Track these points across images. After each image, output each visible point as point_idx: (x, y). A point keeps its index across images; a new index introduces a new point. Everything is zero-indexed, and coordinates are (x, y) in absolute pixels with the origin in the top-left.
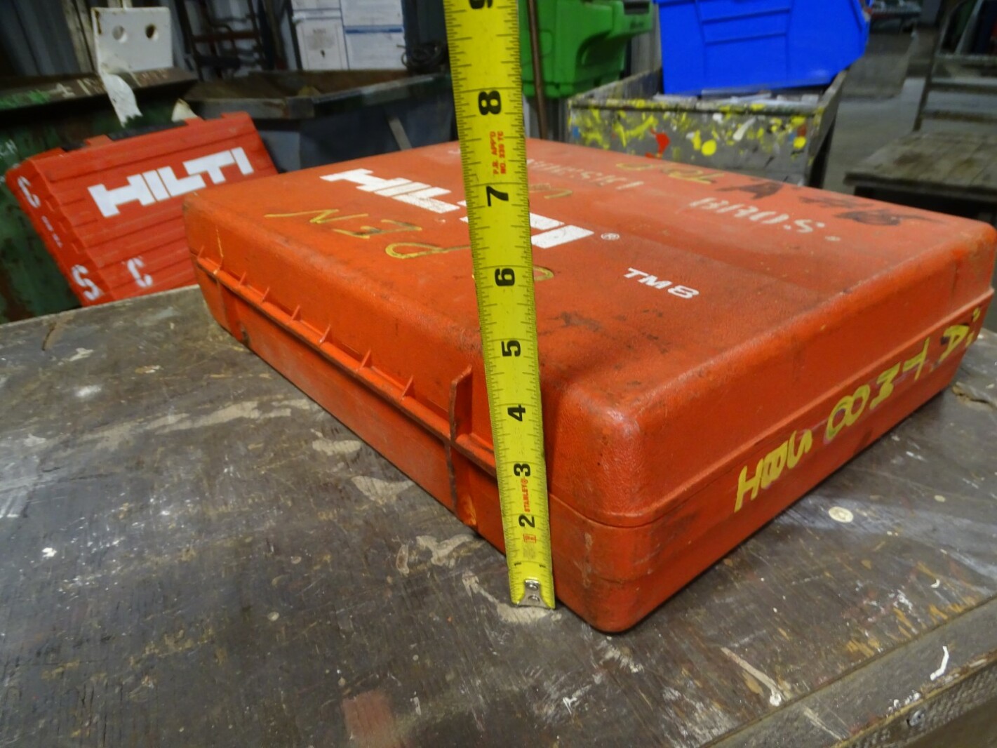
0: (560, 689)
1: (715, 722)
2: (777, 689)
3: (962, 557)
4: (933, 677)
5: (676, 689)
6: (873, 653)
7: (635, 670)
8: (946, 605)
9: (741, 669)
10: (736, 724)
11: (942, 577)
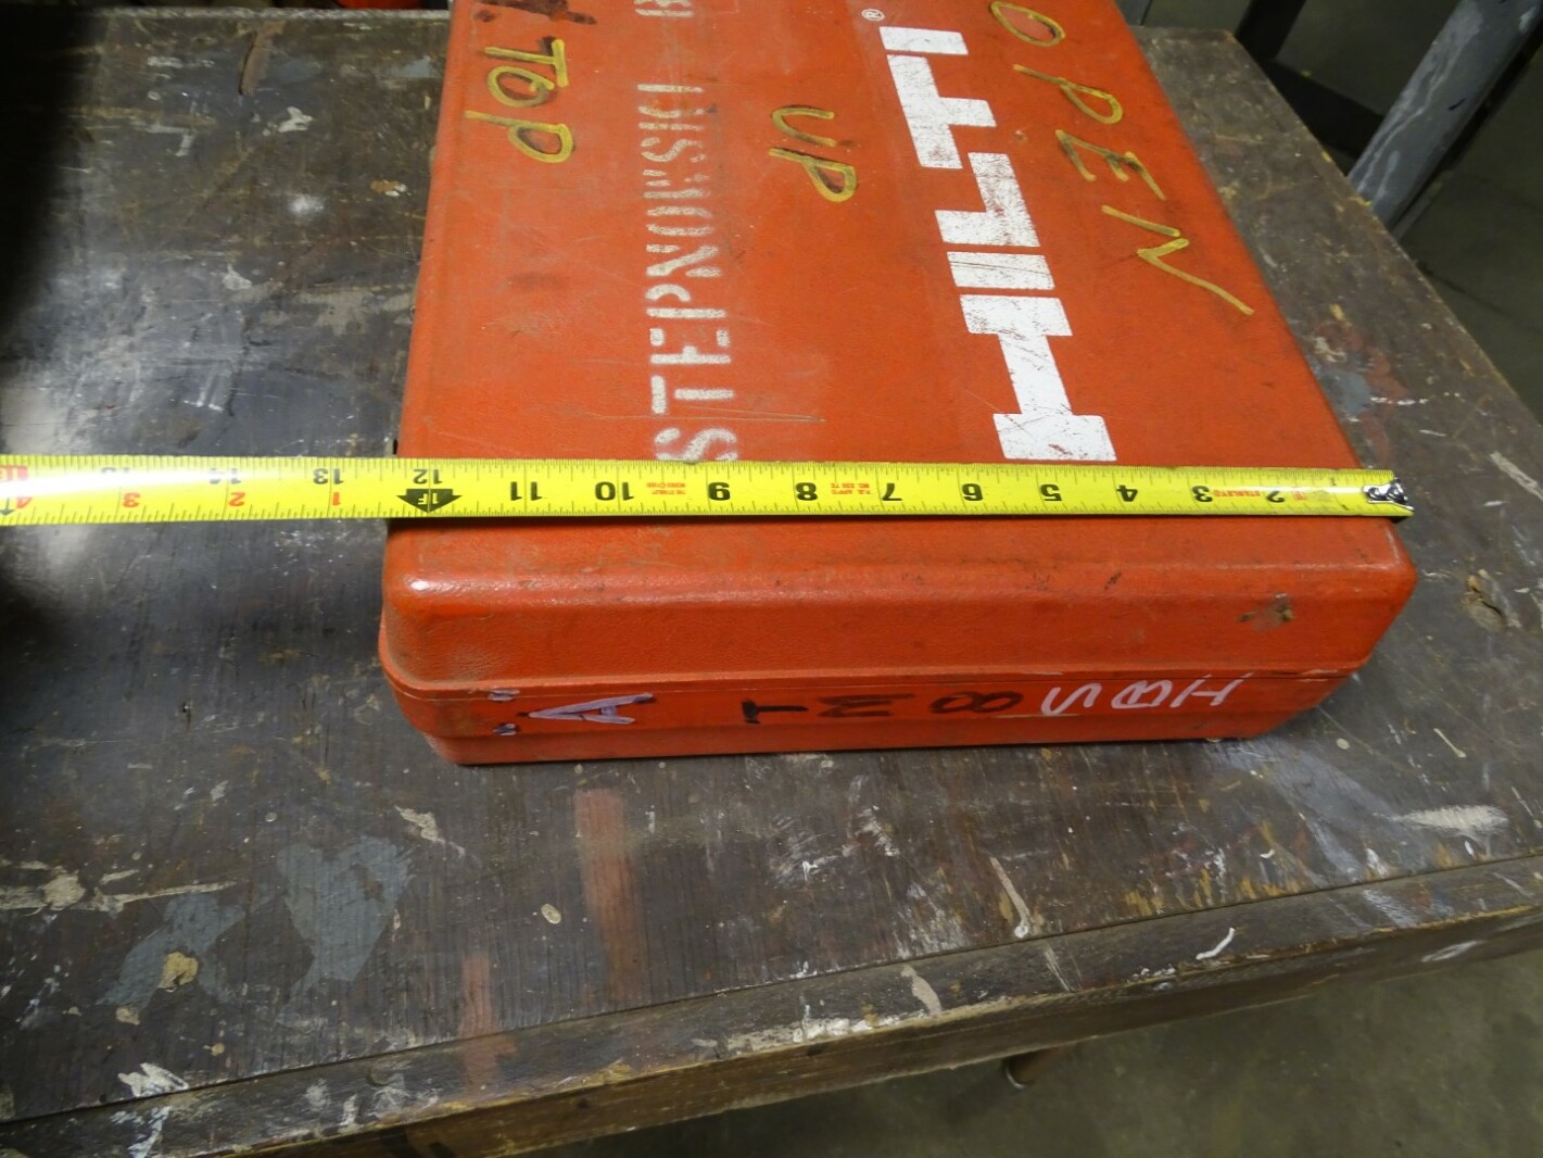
0: (802, 851)
1: (949, 935)
2: (1029, 921)
3: (1319, 831)
4: (1200, 956)
5: (924, 888)
6: (1149, 913)
7: (889, 854)
8: (1262, 883)
9: (1001, 887)
10: (969, 944)
11: (1280, 848)
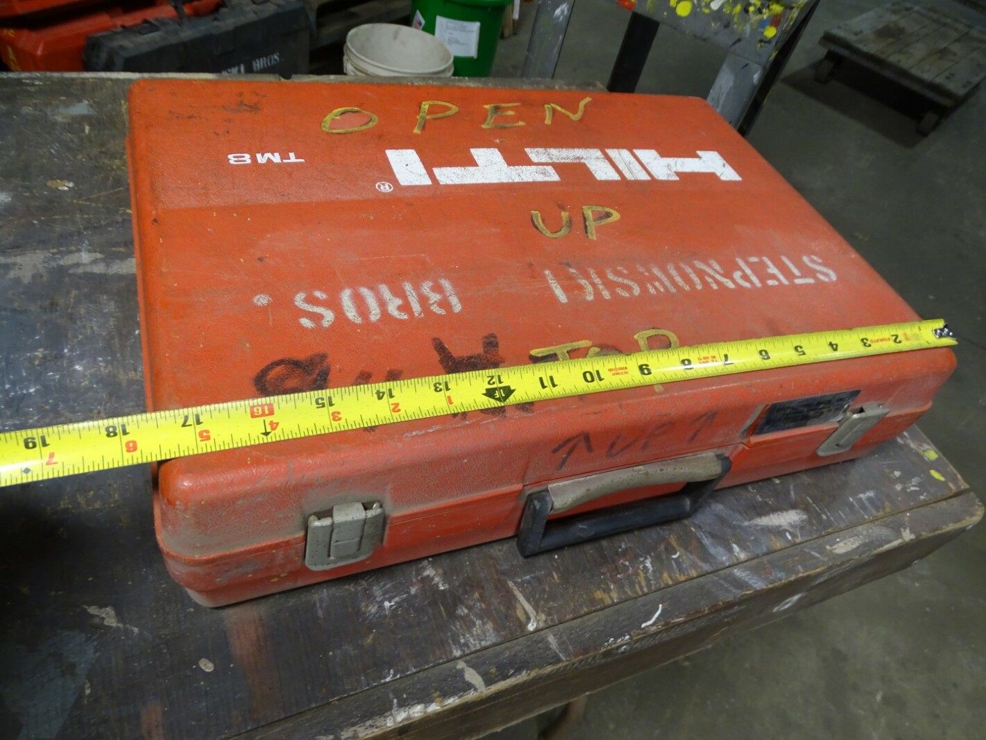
0: (383, 595)
1: (485, 637)
2: (536, 619)
3: (704, 537)
4: (643, 625)
5: (466, 608)
6: (610, 602)
7: (442, 588)
8: (675, 573)
9: (516, 600)
10: (499, 640)
11: (682, 550)
